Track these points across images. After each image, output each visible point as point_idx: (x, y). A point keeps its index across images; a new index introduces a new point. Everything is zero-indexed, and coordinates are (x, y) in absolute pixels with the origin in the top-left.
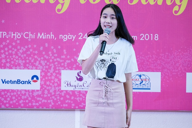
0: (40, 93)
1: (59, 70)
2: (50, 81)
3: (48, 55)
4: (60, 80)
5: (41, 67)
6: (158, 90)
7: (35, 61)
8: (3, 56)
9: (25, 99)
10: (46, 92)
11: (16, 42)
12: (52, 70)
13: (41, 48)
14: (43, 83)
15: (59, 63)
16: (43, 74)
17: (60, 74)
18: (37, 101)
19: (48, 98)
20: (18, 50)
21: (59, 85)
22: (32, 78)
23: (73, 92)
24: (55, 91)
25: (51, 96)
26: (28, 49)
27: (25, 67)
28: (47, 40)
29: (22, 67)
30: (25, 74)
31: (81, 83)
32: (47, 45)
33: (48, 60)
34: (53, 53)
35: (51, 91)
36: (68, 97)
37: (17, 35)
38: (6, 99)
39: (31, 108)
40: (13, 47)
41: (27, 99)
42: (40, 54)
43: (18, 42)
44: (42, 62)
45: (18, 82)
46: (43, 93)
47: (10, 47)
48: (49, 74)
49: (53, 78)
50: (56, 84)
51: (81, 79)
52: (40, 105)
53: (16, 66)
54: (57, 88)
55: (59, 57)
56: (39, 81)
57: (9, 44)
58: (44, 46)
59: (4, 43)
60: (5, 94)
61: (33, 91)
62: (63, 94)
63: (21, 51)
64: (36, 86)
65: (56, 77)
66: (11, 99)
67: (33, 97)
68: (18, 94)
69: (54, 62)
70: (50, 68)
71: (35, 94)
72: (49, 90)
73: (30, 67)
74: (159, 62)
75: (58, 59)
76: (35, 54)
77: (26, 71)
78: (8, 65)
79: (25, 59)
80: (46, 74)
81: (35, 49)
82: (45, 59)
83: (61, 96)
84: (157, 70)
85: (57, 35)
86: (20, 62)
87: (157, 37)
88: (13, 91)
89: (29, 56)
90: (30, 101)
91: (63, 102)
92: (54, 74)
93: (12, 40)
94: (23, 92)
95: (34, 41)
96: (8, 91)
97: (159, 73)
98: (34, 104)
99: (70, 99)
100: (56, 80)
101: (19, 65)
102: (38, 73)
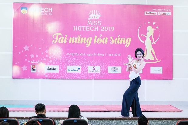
0: (81, 73)
1: (87, 66)
2: (84, 70)
3: (83, 61)
4: (87, 69)
5: (81, 65)
6: (120, 72)
7: (79, 63)
8: (68, 61)
9: (75, 76)
10: (83, 73)
11: (72, 56)
12: (85, 66)
13: (81, 59)
14: (82, 70)
15: (87, 64)
16: (82, 67)
17: (87, 67)
18: (80, 77)
19: (83, 76)
20: (73, 59)
21: (87, 71)
22: (78, 69)
23: (92, 73)
24: (86, 73)
25: (85, 75)
26: (77, 59)
27: (76, 65)
28: (83, 56)
29: (75, 65)
30: (76, 67)
31: (94, 70)
32: (83, 57)
33: (83, 63)
34: (85, 60)
35: (85, 73)
36: (90, 75)
37: (73, 54)
38: (69, 76)
39: (78, 79)
40: (72, 58)
41: (76, 76)
42: (81, 61)
43: (73, 56)
44: (81, 63)
45: (73, 70)
46: (82, 74)
47: (71, 58)
48: (84, 67)
49: (85, 69)
50: (86, 71)
51: (94, 69)
52: (81, 78)
53: (73, 65)
54: (86, 72)
55: (87, 61)
56: (80, 70)
57: (70, 57)
58: (82, 58)
59: (68, 57)
60: (69, 74)
61: (78, 73)
62: (88, 74)
63: (74, 60)
64: (79, 71)
65: (86, 68)
66: (71, 76)
67: (78, 75)
68: (73, 74)
69: (85, 63)
70: (84, 65)
71: (79, 74)
72: (84, 73)
73: (77, 65)
74: (121, 63)
75: (87, 62)
76: (79, 61)
77: (76, 66)
78: (70, 64)
79: (76, 62)
80: (83, 67)
81: (79, 59)
82: (82, 62)
83: (88, 75)
84: (120, 66)
85: (86, 54)
86: (74, 63)
87: (120, 55)
88: (71, 73)
89: (77, 61)
90: (77, 77)
91: (88, 77)
92: (85, 67)
93: (71, 56)
94: (75, 74)
95: (79, 56)
96: (70, 73)
97: (121, 67)
98: (79, 77)
99: (91, 76)
100: (86, 69)
101: (74, 64)
102: (80, 67)
